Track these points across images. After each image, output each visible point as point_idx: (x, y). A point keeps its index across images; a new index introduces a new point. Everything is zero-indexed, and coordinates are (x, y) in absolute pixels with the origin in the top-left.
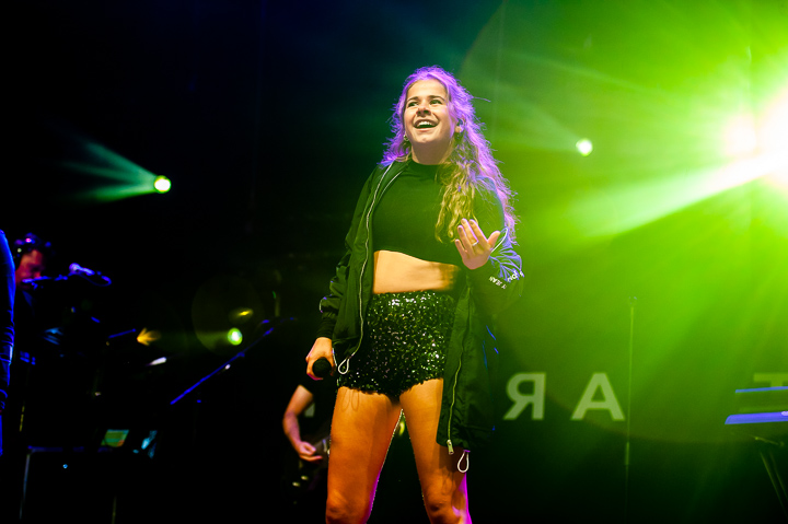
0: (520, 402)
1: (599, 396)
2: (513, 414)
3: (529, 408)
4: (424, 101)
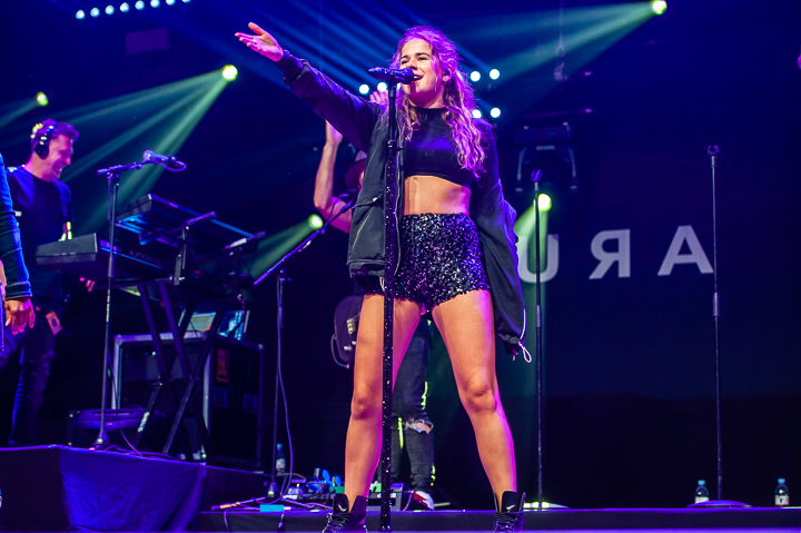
0: (605, 261)
1: (685, 250)
2: (598, 274)
3: (615, 266)
4: (412, 58)
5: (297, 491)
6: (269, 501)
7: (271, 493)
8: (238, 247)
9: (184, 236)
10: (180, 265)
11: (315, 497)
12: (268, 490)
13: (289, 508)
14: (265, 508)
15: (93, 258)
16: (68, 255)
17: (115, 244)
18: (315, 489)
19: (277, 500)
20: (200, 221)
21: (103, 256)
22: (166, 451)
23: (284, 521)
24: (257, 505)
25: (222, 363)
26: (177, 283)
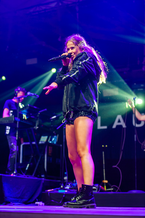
5: (69, 186)
6: (61, 189)
7: (62, 187)
8: (54, 119)
9: (38, 116)
10: (37, 124)
11: (74, 188)
12: (61, 186)
13: (66, 191)
14: (60, 191)
15: (13, 122)
16: (6, 121)
17: (19, 118)
18: (74, 186)
19: (64, 189)
20: (43, 112)
21: (15, 122)
22: (33, 175)
23: (65, 195)
24: (58, 190)
25: (50, 150)
26: (36, 129)
